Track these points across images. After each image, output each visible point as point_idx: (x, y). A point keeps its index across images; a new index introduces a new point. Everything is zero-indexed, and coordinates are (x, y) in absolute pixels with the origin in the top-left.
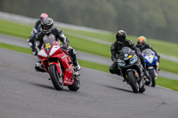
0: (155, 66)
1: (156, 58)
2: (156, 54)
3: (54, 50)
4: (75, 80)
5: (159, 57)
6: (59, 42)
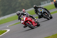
4: (37, 23)
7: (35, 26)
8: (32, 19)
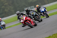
1: (45, 9)
2: (44, 8)
3: (24, 18)
5: (45, 8)
6: (24, 16)
8: (31, 19)
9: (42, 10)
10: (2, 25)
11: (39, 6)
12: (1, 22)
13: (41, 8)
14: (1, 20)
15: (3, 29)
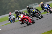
0: (49, 8)
2: (48, 4)
3: (22, 16)
7: (31, 23)
8: (28, 17)
9: (46, 7)
10: (12, 18)
11: (43, 3)
12: (11, 16)
13: (45, 5)
14: (11, 14)
15: (13, 22)
